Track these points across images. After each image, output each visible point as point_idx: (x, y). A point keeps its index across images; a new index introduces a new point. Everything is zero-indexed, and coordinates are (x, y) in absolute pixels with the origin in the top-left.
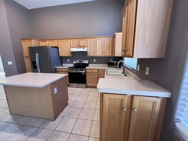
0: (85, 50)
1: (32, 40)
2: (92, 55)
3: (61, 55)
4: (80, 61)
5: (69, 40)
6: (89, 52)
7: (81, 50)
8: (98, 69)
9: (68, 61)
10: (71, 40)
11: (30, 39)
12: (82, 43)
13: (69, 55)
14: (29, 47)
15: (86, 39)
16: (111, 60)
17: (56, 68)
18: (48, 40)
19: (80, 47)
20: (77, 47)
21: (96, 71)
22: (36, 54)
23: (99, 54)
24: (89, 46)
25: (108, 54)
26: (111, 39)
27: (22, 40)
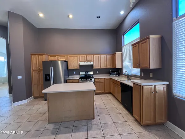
0: (92, 63)
1: (44, 55)
2: (97, 67)
3: (70, 68)
4: (86, 73)
5: (78, 56)
6: (94, 64)
7: (89, 63)
8: (105, 78)
9: (74, 73)
10: (80, 56)
11: (41, 54)
12: (89, 58)
13: (77, 68)
14: (43, 62)
15: (92, 56)
16: (110, 71)
17: (66, 80)
18: (58, 55)
19: (87, 61)
20: (85, 62)
21: (103, 80)
22: (51, 68)
23: (103, 66)
24: (94, 61)
25: (109, 66)
26: (111, 56)
27: (32, 54)
